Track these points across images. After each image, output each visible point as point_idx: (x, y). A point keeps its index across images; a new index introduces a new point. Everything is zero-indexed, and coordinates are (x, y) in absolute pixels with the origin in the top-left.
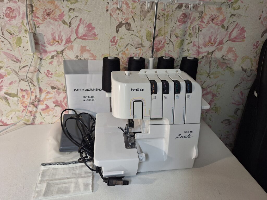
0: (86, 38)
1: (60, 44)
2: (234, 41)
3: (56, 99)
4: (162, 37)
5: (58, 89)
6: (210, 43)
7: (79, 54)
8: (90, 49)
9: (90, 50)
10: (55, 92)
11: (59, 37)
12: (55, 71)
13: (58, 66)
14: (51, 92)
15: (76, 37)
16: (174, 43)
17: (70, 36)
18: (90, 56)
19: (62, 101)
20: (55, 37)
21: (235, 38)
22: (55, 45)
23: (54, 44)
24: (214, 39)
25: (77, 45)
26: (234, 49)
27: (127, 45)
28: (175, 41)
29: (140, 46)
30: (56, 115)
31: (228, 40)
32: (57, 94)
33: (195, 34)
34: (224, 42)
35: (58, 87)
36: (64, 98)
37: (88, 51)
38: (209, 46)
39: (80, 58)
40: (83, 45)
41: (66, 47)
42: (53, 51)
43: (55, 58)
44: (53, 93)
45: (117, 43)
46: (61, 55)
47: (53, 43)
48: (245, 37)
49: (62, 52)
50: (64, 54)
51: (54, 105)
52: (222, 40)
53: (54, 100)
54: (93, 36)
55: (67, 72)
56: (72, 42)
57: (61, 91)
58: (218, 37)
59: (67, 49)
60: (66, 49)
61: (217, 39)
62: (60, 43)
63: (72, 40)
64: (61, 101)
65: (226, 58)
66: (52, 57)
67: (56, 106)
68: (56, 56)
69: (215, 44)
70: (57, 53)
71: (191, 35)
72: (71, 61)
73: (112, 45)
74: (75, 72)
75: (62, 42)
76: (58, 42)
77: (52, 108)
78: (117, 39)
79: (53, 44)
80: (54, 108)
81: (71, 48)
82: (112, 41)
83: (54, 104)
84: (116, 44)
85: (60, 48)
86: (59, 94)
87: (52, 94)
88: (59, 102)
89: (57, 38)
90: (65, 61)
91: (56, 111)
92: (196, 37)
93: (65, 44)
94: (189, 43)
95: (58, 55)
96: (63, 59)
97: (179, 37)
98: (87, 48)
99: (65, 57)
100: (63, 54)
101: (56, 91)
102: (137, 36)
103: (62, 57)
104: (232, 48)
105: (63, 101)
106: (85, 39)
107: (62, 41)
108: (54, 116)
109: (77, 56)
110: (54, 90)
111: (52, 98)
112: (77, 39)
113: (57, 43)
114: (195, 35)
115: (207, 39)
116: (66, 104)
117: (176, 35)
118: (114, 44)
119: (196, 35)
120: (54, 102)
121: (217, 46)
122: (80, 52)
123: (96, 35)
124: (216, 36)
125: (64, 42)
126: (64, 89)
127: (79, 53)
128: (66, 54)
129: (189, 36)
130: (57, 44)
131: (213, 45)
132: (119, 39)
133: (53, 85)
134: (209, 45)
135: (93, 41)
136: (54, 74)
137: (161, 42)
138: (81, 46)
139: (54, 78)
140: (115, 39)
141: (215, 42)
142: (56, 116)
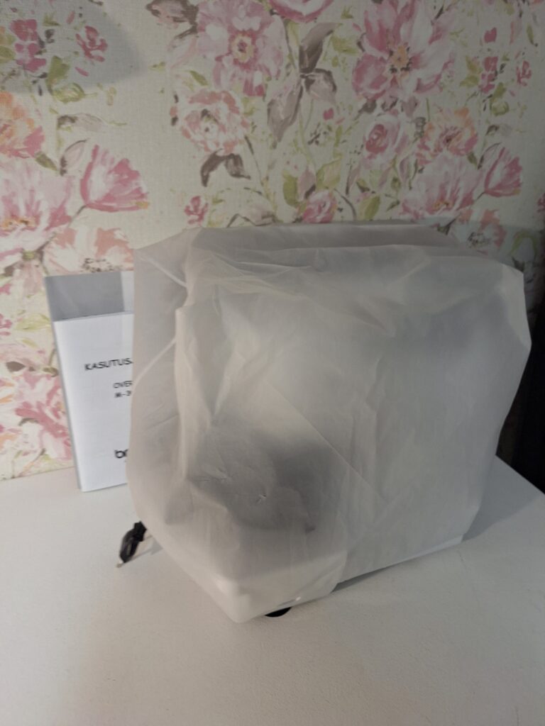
0: (114, 205)
1: (33, 229)
2: (498, 195)
3: (23, 401)
4: (326, 192)
5: (32, 369)
6: (443, 201)
7: (92, 257)
8: (125, 237)
9: (125, 240)
10: (22, 379)
11: (28, 207)
12: (19, 314)
13: (29, 297)
14: (6, 379)
15: (81, 203)
16: (356, 206)
17: (64, 202)
18: (127, 260)
19: (44, 402)
20: (17, 207)
21: (500, 186)
22: (15, 233)
23: (14, 229)
24: (452, 192)
25: (86, 227)
26: (496, 215)
27: (233, 219)
28: (358, 201)
29: (268, 220)
30: (26, 448)
31: (483, 193)
32: (27, 384)
33: (408, 180)
34: (475, 197)
35: (28, 361)
36: (51, 395)
37: (121, 243)
38: (441, 210)
39: (96, 265)
40: (106, 228)
41: (51, 236)
42: (12, 253)
43: (17, 271)
44: (13, 382)
45: (206, 216)
46: (36, 262)
47: (10, 227)
48: (521, 181)
49: (40, 252)
50: (46, 257)
51: (19, 419)
52: (471, 194)
53: (16, 404)
54: (136, 199)
55: (60, 313)
56: (68, 219)
57: (40, 373)
58: (461, 184)
59: (57, 243)
60: (53, 244)
61: (459, 190)
62: (33, 225)
63: (70, 213)
64: (39, 405)
65: (480, 239)
66: (9, 271)
67: (24, 421)
68: (22, 266)
69: (454, 204)
70: (25, 257)
71: (397, 184)
72: (69, 278)
73: (191, 222)
74: (85, 312)
75: (37, 222)
76: (26, 223)
77: (12, 430)
78: (203, 202)
79: (10, 231)
80: (18, 428)
81: (68, 238)
82: (192, 209)
83: (18, 414)
84: (201, 217)
85: (32, 241)
86: (33, 382)
87: (11, 385)
88: (35, 409)
89: (22, 212)
90: (50, 281)
91: (26, 436)
92: (411, 188)
93: (47, 229)
94: (393, 206)
95: (27, 263)
96: (44, 275)
97: (369, 190)
98: (118, 235)
99: (50, 267)
100: (41, 260)
101: (25, 375)
102: (260, 193)
103: (40, 269)
104: (493, 211)
105: (48, 403)
106: (110, 209)
107: (37, 218)
108: (19, 453)
109: (87, 261)
110: (17, 373)
111: (11, 399)
112: (87, 211)
113: (23, 226)
114: (407, 185)
115: (436, 193)
116: (55, 412)
117: (362, 184)
118: (196, 217)
119: (410, 183)
120: (18, 412)
121: (458, 209)
122: (94, 250)
123: (143, 196)
124: (457, 184)
125: (44, 222)
126: (48, 367)
127: (92, 252)
128: (54, 259)
129: (393, 187)
130: (23, 230)
131: (450, 206)
132: (210, 202)
133: (12, 360)
134: (439, 209)
135: (134, 213)
136: (15, 325)
137: (324, 206)
138: (100, 230)
139: (17, 335)
140: (199, 205)
141: (455, 200)
142: (26, 454)
